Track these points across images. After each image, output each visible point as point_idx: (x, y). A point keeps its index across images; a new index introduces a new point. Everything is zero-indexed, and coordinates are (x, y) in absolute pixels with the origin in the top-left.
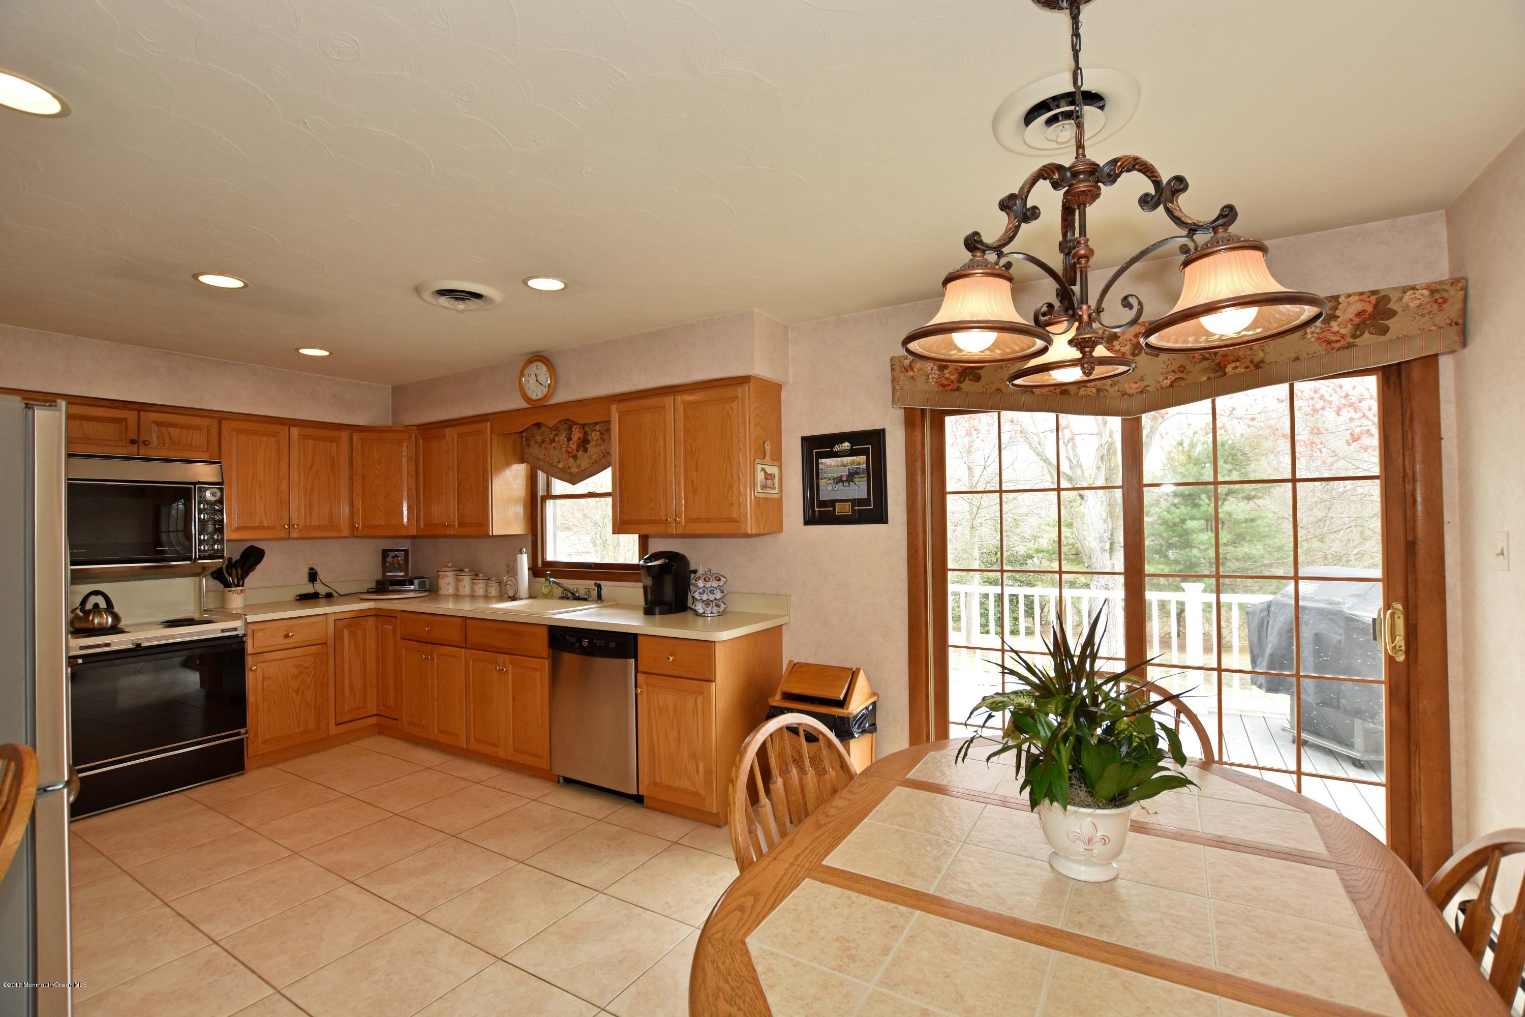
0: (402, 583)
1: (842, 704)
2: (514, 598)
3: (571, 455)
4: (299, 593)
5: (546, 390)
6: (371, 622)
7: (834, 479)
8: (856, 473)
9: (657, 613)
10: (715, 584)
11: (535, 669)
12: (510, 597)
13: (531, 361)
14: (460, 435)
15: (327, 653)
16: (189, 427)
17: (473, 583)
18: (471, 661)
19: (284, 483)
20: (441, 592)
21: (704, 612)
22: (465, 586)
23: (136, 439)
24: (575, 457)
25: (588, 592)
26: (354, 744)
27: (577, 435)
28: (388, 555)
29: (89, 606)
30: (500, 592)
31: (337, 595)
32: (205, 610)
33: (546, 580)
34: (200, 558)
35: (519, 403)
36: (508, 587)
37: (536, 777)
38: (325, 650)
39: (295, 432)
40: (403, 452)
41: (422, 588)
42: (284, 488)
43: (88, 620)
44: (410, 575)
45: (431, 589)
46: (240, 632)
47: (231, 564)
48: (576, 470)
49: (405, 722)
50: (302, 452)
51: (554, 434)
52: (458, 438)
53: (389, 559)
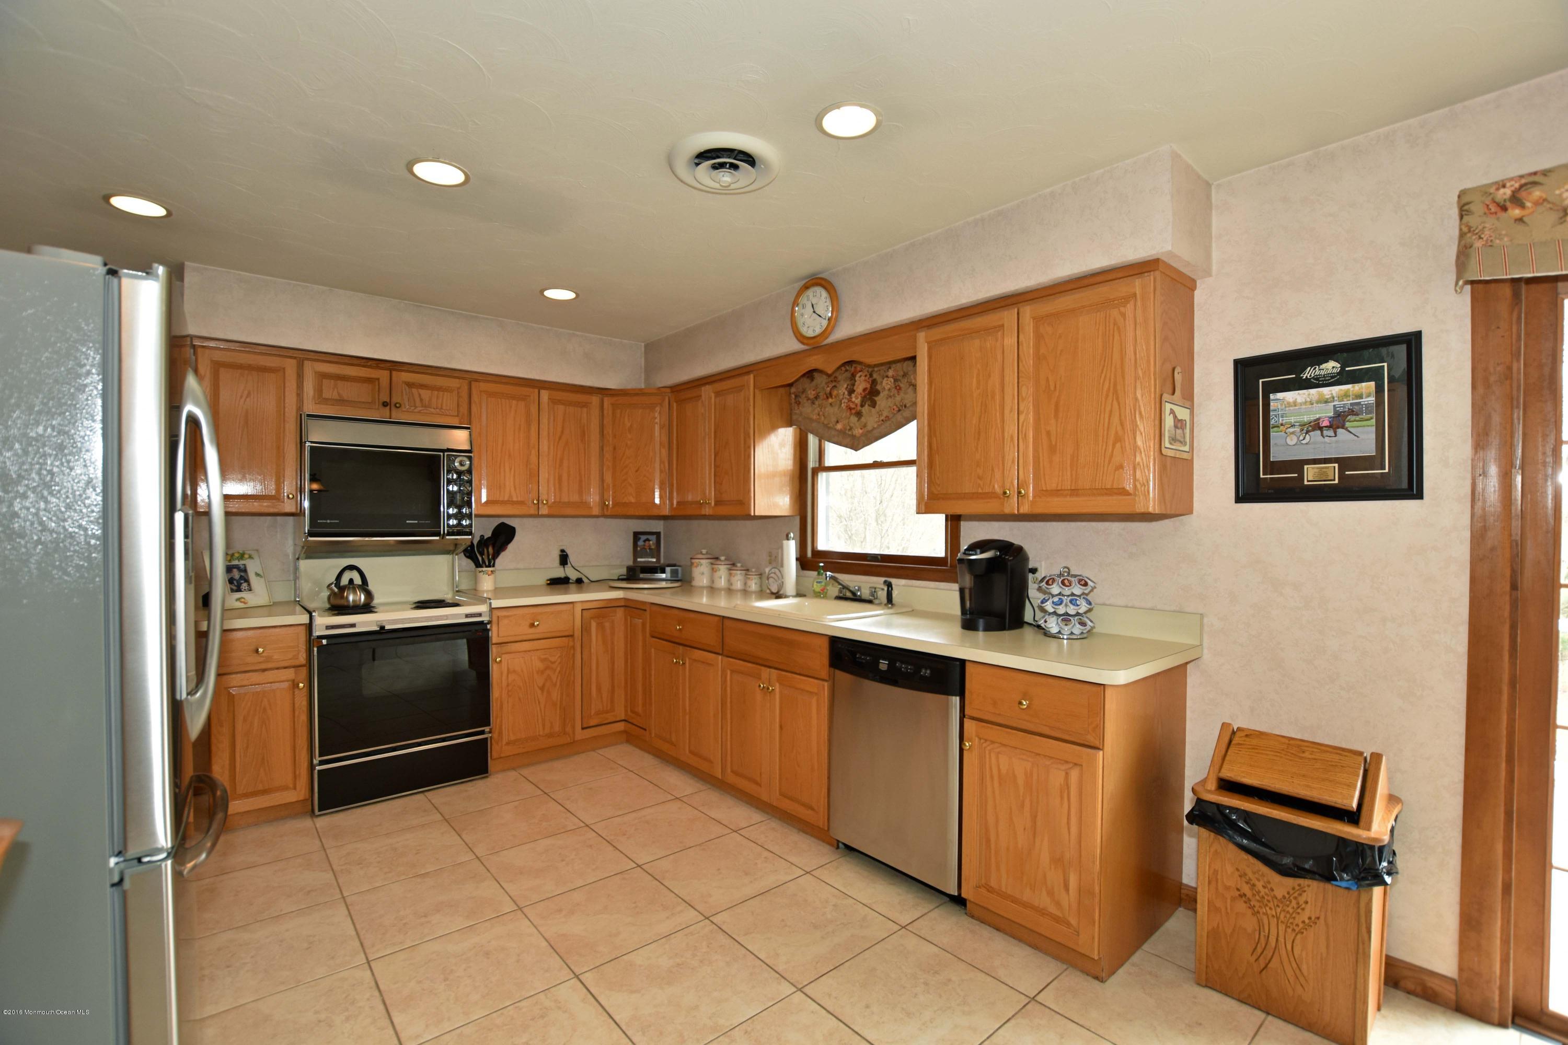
0: (653, 570)
1: (1354, 817)
2: (778, 596)
3: (853, 411)
4: (549, 578)
5: (825, 323)
6: (620, 613)
7: (1302, 425)
8: (1352, 412)
9: (981, 628)
10: (1077, 590)
11: (811, 693)
12: (772, 593)
13: (806, 287)
14: (718, 394)
15: (573, 647)
16: (439, 389)
17: (730, 574)
18: (729, 672)
19: (534, 452)
20: (694, 583)
21: (1059, 632)
22: (721, 578)
23: (388, 401)
24: (859, 414)
25: (874, 592)
26: (600, 752)
27: (861, 384)
28: (640, 539)
29: (345, 581)
30: (761, 586)
31: (588, 581)
32: (457, 591)
33: (819, 574)
34: (449, 534)
35: (792, 345)
36: (771, 580)
37: (807, 833)
38: (571, 644)
39: (545, 395)
40: (656, 418)
41: (675, 578)
42: (534, 458)
43: (342, 597)
44: (662, 561)
45: (683, 580)
46: (485, 619)
47: (483, 542)
48: (861, 431)
49: (653, 735)
50: (552, 418)
51: (831, 386)
52: (716, 397)
53: (640, 543)
